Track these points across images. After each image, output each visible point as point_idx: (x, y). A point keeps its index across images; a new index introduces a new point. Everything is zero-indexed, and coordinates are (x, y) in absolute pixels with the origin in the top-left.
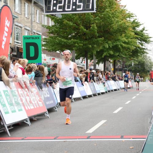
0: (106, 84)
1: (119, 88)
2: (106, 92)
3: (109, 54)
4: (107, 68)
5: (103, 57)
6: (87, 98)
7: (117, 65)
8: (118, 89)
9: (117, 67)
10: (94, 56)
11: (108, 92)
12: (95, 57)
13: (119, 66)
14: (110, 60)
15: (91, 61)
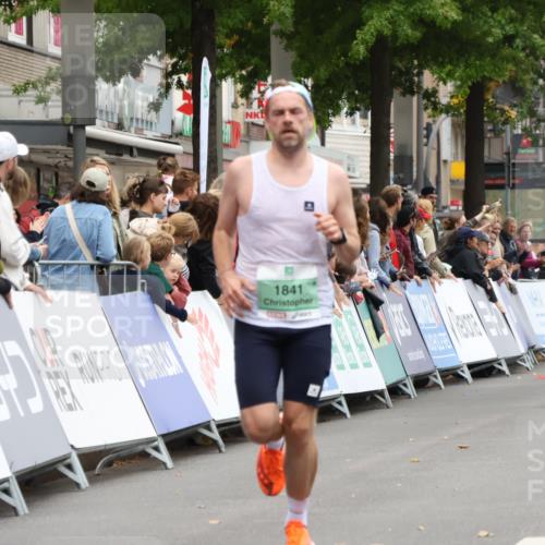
0: (392, 311)
1: (522, 349)
2: (395, 391)
3: (421, 21)
4: (404, 161)
5: (360, 50)
6: (211, 446)
7: (497, 133)
8: (514, 364)
9: (493, 152)
10: (276, 46)
11: (410, 390)
12: (292, 56)
13: (516, 139)
14: (428, 80)
15: (245, 94)
